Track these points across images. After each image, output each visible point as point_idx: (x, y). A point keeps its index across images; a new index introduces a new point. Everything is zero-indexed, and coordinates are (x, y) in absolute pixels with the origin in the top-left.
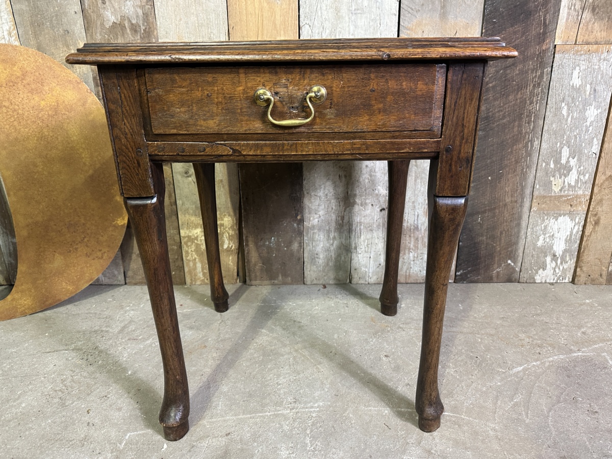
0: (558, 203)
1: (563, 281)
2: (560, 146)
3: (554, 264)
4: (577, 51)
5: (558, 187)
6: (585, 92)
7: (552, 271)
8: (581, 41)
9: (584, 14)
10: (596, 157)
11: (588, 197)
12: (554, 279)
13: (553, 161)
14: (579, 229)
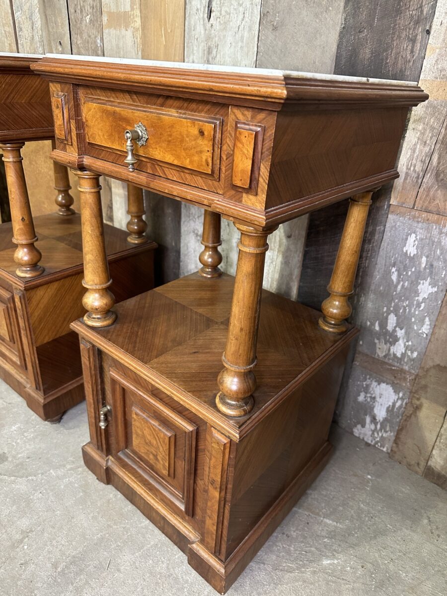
0: (382, 368)
1: (382, 448)
2: (386, 312)
3: (373, 427)
4: (414, 217)
5: (383, 352)
6: (420, 264)
7: (371, 433)
8: (420, 206)
9: (425, 178)
10: (426, 338)
11: (413, 377)
12: (372, 441)
13: (379, 324)
14: (402, 404)
